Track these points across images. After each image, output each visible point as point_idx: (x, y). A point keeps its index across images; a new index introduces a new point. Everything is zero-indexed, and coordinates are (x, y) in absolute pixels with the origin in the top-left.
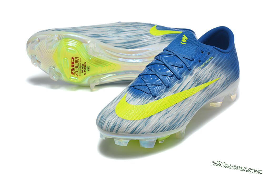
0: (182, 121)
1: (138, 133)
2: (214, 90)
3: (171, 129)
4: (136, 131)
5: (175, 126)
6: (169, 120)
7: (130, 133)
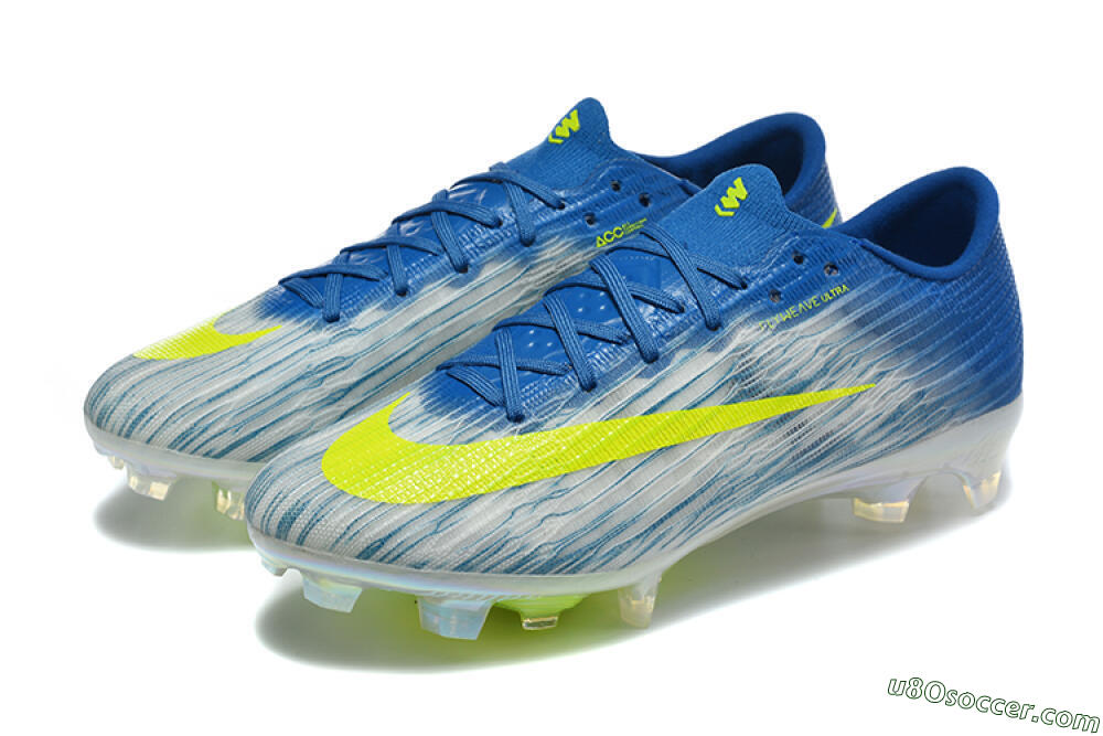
0: (629, 542)
1: (394, 559)
3: (561, 570)
4: (384, 551)
5: (586, 557)
6: (556, 529)
7: (358, 557)
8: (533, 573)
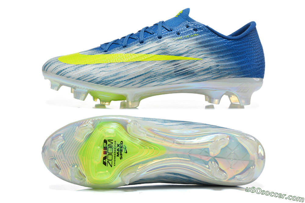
0: (122, 81)
1: (63, 75)
2: (186, 68)
3: (102, 84)
5: (110, 82)
6: (104, 74)
8: (95, 83)
